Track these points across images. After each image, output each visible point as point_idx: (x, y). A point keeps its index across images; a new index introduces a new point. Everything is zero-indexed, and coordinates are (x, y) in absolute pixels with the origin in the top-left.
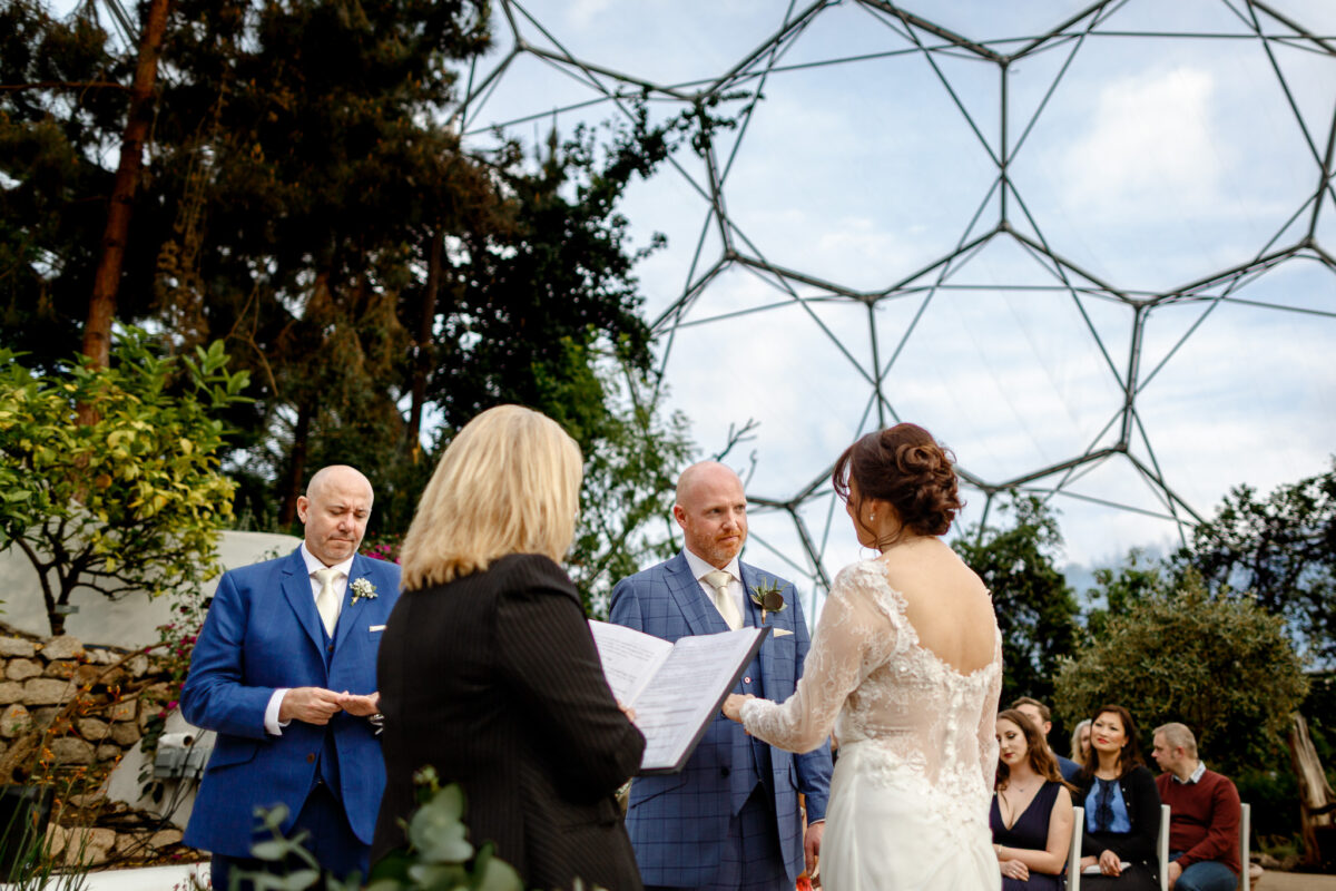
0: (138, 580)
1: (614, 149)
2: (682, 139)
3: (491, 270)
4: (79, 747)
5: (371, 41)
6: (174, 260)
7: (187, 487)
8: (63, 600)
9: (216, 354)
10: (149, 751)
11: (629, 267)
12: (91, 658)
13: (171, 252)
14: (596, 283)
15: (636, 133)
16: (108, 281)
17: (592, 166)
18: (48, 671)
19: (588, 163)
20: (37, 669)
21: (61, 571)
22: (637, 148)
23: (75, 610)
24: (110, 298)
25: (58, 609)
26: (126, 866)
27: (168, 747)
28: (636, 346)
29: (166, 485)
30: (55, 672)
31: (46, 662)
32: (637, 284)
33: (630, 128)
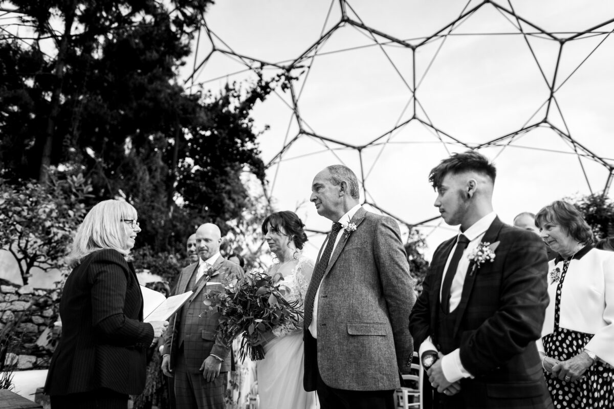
0: (56, 264)
1: (250, 90)
2: (277, 86)
3: (201, 141)
4: (32, 326)
5: (143, 52)
6: (69, 141)
7: (70, 230)
8: (28, 272)
9: (80, 178)
10: (51, 328)
11: (255, 138)
12: (37, 293)
13: (68, 138)
14: (242, 145)
15: (258, 83)
16: (47, 151)
17: (240, 97)
18: (20, 298)
19: (239, 96)
20: (16, 297)
21: (26, 261)
22: (259, 90)
23: (31, 276)
24: (48, 156)
25: (25, 276)
26: (39, 369)
27: (57, 326)
28: (259, 170)
29: (63, 229)
30: (23, 299)
31: (19, 295)
32: (260, 145)
33: (256, 82)
